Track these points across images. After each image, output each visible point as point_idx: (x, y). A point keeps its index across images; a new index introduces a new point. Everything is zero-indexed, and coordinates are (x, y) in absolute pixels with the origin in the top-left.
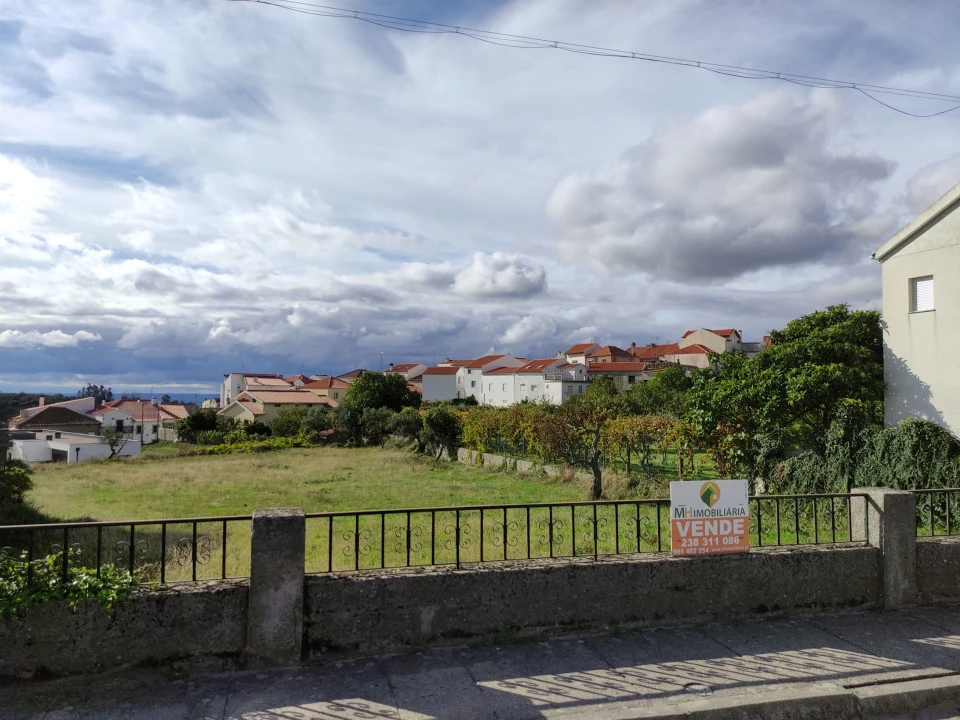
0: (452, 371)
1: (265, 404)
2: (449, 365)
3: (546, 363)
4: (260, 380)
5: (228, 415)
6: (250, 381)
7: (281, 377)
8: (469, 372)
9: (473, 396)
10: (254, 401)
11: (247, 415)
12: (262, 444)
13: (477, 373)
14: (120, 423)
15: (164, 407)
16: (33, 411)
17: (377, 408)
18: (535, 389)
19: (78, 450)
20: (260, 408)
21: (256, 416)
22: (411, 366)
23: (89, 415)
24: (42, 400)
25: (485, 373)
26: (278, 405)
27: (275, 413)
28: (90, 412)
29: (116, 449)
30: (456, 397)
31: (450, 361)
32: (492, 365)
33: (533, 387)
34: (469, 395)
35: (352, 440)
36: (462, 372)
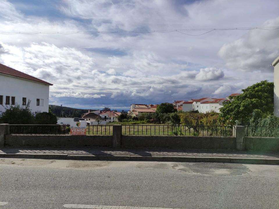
0: (192, 103)
1: (138, 112)
2: (191, 101)
3: (220, 100)
4: (139, 106)
5: (130, 115)
6: (137, 106)
7: (144, 105)
8: (196, 103)
9: (197, 110)
10: (136, 111)
11: (134, 115)
12: (134, 122)
13: (199, 103)
14: (105, 117)
15: (116, 113)
16: (87, 114)
17: (163, 113)
18: (217, 108)
19: (92, 123)
20: (137, 113)
21: (136, 115)
22: (181, 102)
23: (99, 115)
24: (89, 111)
25: (201, 103)
26: (142, 112)
27: (141, 115)
28: (99, 114)
29: (99, 123)
30: (193, 110)
31: (192, 100)
32: (204, 101)
33: (216, 107)
34: (196, 110)
35: (158, 122)
36: (194, 103)
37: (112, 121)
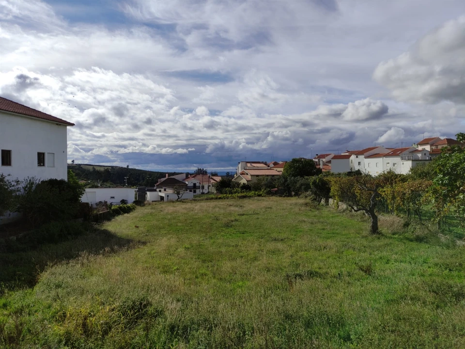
0: (348, 157)
1: (251, 175)
2: (347, 154)
3: (402, 150)
4: (254, 165)
5: (237, 181)
6: (249, 165)
7: (262, 163)
8: (357, 157)
9: (359, 170)
10: (247, 174)
11: (243, 181)
12: (243, 194)
13: (361, 157)
14: (195, 184)
15: (213, 177)
16: (163, 179)
17: (295, 177)
18: (396, 165)
19: (168, 196)
20: (249, 178)
21: (247, 181)
22: (327, 155)
23: (184, 182)
24: (167, 175)
25: (367, 157)
26: (257, 176)
27: (255, 180)
28: (184, 180)
29: (180, 196)
30: (350, 171)
31: (348, 152)
32: (371, 152)
33: (394, 164)
34: (357, 169)
35: (286, 193)
36: (353, 157)
37: (205, 191)
